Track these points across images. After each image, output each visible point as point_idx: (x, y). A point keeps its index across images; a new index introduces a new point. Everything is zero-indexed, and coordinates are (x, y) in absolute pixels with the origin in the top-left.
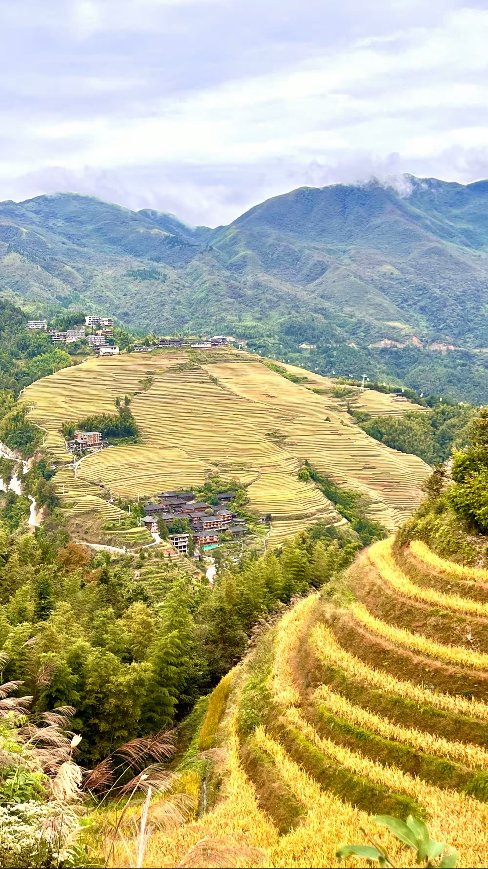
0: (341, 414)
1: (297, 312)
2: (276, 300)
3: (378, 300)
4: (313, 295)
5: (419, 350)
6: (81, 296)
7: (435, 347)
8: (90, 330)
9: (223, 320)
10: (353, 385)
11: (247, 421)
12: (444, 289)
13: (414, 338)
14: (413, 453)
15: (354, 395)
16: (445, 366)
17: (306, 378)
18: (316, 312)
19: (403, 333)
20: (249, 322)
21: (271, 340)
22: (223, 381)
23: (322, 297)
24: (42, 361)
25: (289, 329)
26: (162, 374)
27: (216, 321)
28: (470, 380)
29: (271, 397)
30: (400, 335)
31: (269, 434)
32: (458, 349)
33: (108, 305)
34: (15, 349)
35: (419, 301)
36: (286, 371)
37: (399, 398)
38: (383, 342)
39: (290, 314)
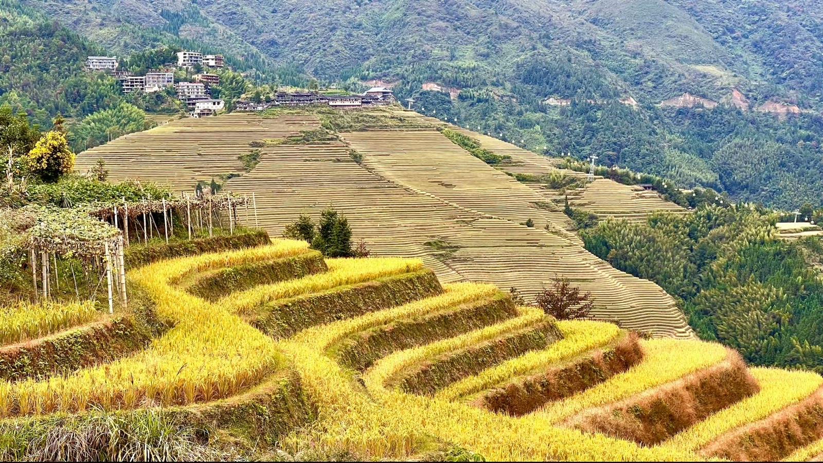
0: (553, 215)
1: (546, 46)
2: (515, 24)
3: (684, 28)
4: (581, 19)
5: (739, 113)
6: (202, 12)
7: (769, 107)
8: (183, 74)
9: (425, 55)
10: (580, 170)
11: (398, 222)
12: (795, 14)
13: (735, 93)
14: (650, 278)
15: (577, 186)
16: (780, 140)
17: (509, 157)
18: (579, 46)
19: (718, 84)
20: (467, 60)
21: (500, 91)
22: (371, 160)
23: (594, 22)
24: (99, 121)
25: (530, 73)
26: (274, 146)
27: (413, 57)
28: (816, 164)
29: (446, 186)
30: (712, 87)
31: (429, 244)
32: (805, 111)
33: (244, 27)
34: (61, 101)
35: (751, 32)
36: (479, 145)
37: (648, 193)
38: (681, 99)
39: (534, 48)
